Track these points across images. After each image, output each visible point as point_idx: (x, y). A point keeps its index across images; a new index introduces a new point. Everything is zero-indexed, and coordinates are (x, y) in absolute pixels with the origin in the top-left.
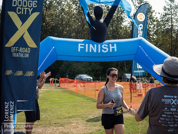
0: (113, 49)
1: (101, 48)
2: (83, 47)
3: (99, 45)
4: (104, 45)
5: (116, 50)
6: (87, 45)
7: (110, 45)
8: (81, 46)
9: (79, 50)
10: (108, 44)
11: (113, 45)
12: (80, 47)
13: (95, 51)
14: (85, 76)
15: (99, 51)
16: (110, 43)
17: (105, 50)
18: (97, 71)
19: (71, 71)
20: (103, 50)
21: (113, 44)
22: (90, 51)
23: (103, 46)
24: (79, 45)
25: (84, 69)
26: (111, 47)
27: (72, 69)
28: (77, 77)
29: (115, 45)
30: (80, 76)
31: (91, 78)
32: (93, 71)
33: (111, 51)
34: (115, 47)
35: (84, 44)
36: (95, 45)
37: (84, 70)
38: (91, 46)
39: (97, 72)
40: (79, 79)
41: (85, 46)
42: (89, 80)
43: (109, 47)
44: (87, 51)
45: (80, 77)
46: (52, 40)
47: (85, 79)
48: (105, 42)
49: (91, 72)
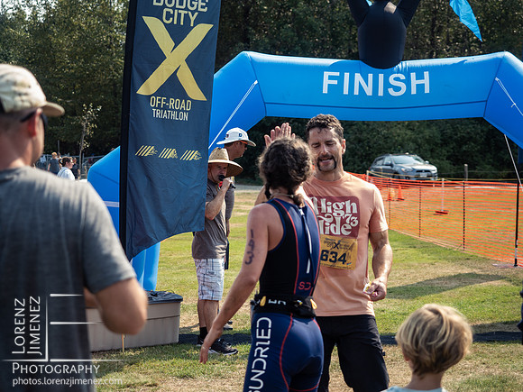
0: (420, 87)
1: (387, 85)
2: (335, 82)
3: (381, 76)
4: (396, 75)
5: (427, 90)
6: (347, 75)
7: (413, 75)
8: (331, 78)
9: (325, 90)
10: (407, 72)
11: (420, 77)
12: (326, 82)
13: (369, 91)
14: (409, 162)
15: (381, 93)
16: (412, 69)
17: (397, 89)
18: (462, 142)
19: (360, 141)
20: (391, 91)
21: (420, 72)
22: (356, 92)
23: (391, 79)
24: (326, 74)
25: (409, 132)
26: (414, 82)
27: (365, 135)
28: (380, 162)
29: (426, 74)
30: (389, 159)
31: (433, 169)
32: (445, 143)
33: (414, 91)
34: (426, 81)
35: (338, 74)
36: (370, 76)
37: (410, 139)
38: (358, 77)
39: (460, 147)
40: (385, 170)
41: (341, 79)
42: (423, 175)
43: (408, 82)
44: (346, 91)
45: (391, 165)
46: (252, 61)
47: (406, 172)
48: (400, 65)
49: (436, 144)
